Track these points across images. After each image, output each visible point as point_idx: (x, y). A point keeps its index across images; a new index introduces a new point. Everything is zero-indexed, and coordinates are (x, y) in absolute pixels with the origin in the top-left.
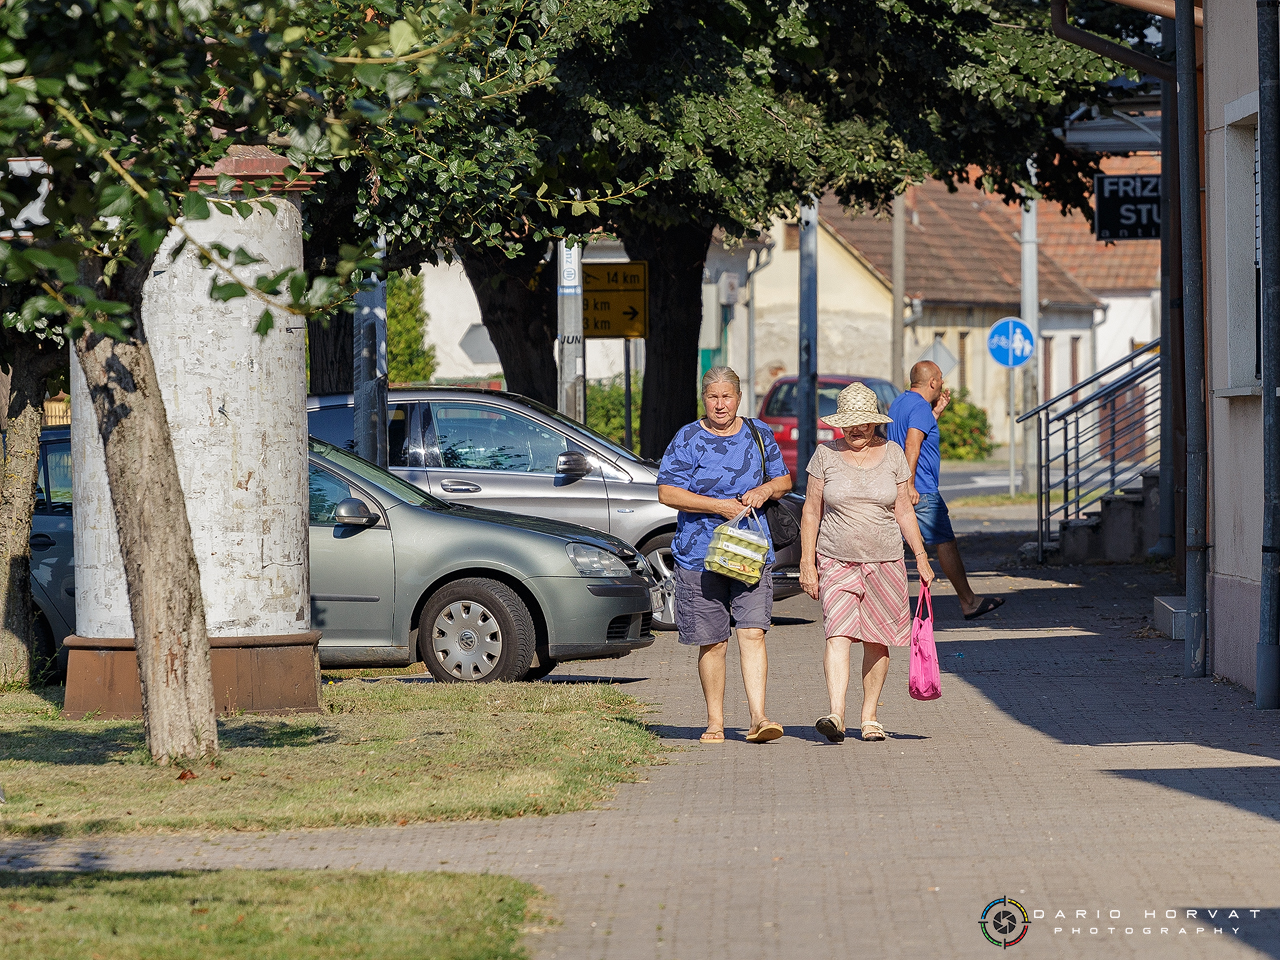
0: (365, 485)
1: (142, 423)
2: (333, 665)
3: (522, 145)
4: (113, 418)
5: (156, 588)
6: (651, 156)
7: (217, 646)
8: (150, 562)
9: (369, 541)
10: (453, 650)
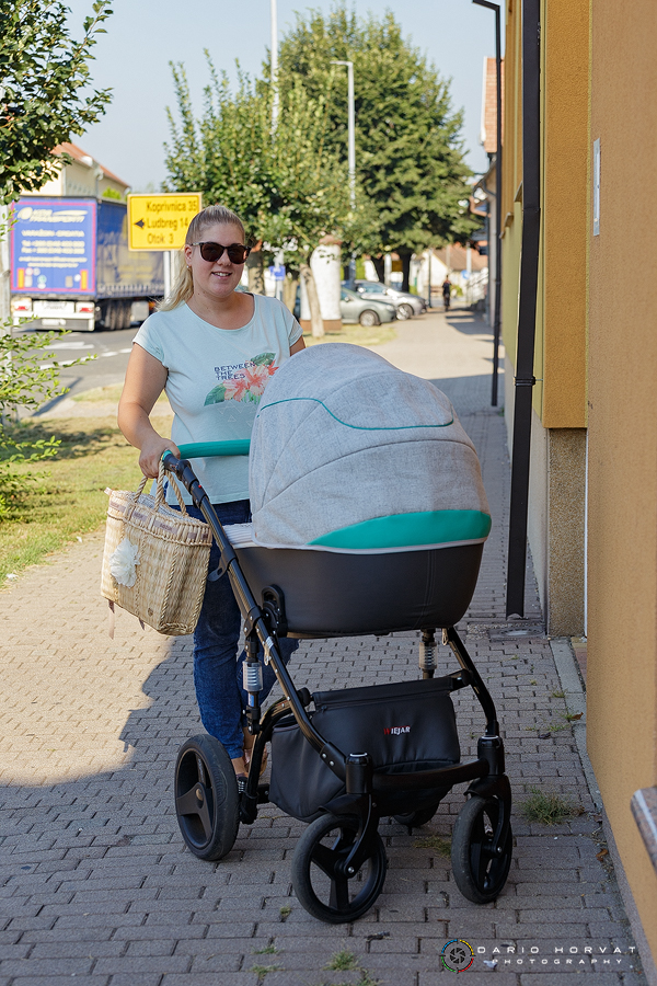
0: (350, 294)
1: (311, 282)
2: (345, 324)
3: (378, 238)
4: (307, 282)
5: (314, 309)
6: (399, 240)
7: (324, 321)
8: (313, 304)
9: (351, 304)
10: (364, 322)
